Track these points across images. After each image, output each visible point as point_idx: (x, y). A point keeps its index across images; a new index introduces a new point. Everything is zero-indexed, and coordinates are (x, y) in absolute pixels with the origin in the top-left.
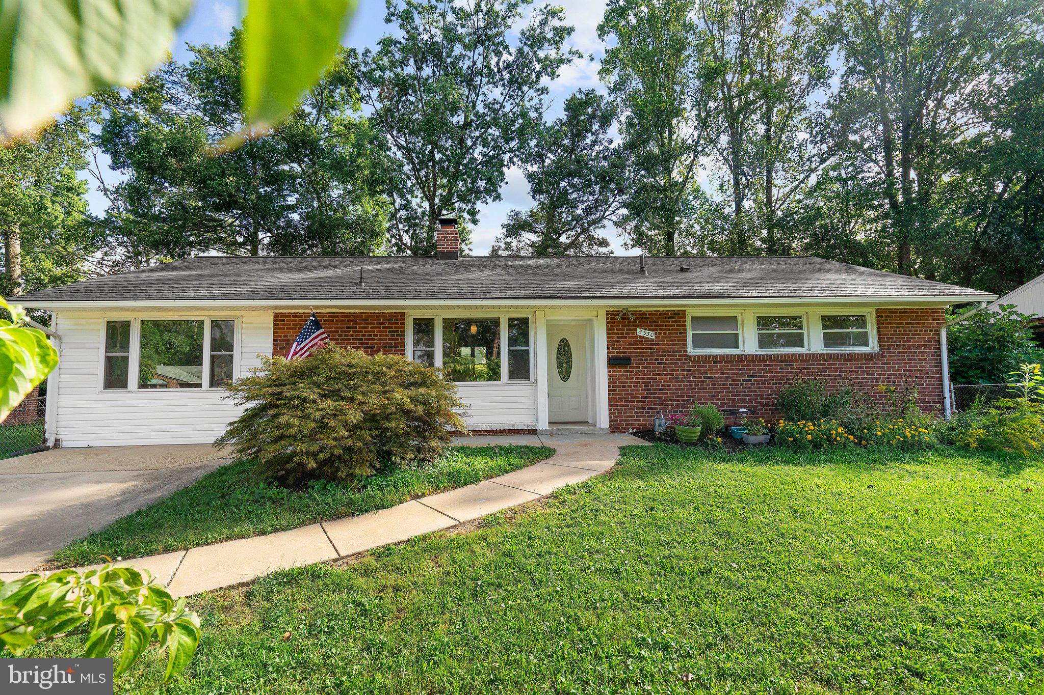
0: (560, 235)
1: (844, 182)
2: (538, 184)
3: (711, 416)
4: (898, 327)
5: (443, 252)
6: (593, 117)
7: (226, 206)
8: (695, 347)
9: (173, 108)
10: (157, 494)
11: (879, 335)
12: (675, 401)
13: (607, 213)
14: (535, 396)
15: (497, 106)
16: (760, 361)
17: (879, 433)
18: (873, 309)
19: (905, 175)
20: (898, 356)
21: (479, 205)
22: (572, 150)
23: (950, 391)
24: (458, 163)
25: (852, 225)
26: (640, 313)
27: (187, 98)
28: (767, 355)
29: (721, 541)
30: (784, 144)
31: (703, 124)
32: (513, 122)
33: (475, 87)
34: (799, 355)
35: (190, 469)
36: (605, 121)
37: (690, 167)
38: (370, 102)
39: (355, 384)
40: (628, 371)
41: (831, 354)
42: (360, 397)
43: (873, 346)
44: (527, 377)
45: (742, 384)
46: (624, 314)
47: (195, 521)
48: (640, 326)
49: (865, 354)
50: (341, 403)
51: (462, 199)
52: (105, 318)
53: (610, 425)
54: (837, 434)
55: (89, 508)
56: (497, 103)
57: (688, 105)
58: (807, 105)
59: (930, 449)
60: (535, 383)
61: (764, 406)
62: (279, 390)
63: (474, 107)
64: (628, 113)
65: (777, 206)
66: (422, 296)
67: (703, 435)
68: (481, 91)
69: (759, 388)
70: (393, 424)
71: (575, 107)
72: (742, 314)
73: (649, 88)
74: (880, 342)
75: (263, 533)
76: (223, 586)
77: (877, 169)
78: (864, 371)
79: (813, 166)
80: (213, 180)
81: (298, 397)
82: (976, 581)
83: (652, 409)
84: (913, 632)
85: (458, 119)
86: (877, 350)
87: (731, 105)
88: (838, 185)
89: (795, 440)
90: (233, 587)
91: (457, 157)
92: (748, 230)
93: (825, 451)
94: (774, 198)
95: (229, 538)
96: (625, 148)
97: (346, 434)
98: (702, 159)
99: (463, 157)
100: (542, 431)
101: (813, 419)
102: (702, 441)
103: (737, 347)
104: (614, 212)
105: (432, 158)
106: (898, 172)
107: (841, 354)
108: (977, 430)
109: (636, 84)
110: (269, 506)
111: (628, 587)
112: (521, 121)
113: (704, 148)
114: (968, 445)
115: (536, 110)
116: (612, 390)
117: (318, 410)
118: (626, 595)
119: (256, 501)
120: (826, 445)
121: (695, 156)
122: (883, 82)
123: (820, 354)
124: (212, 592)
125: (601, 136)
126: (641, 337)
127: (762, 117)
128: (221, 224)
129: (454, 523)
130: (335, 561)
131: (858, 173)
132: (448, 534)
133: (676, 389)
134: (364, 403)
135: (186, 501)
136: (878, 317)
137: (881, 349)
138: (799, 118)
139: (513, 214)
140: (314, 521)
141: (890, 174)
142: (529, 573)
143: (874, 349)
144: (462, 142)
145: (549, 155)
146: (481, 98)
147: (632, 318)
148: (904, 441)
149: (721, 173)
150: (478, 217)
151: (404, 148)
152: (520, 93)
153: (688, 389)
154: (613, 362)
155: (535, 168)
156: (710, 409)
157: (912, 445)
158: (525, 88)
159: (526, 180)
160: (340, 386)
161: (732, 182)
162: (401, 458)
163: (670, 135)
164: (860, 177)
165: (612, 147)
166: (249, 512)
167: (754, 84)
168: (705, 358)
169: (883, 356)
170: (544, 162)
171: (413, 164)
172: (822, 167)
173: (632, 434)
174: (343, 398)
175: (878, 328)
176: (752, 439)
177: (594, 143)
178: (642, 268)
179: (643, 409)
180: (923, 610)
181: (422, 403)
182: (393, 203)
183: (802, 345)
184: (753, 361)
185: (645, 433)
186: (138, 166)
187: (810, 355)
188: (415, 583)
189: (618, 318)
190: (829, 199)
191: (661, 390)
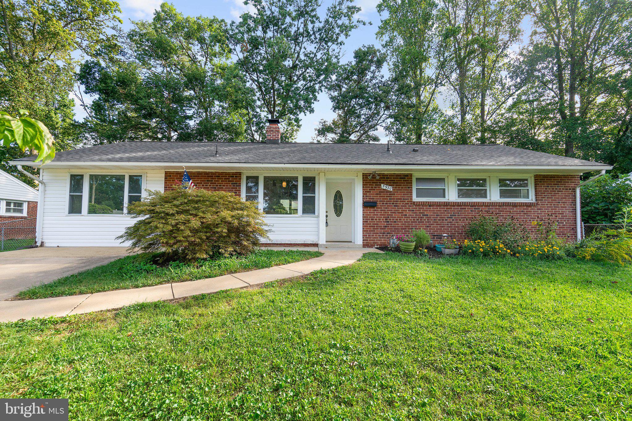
0: (350, 135)
1: (531, 102)
2: (337, 103)
3: (422, 237)
4: (548, 187)
5: (269, 140)
6: (371, 61)
7: (150, 115)
8: (417, 197)
9: (122, 58)
10: (88, 268)
11: (536, 191)
12: (404, 229)
13: (379, 122)
14: (318, 224)
15: (312, 56)
16: (458, 206)
17: (527, 249)
18: (532, 175)
19: (572, 99)
20: (547, 205)
21: (301, 116)
22: (358, 82)
23: (581, 228)
24: (289, 91)
25: (536, 130)
26: (383, 175)
27: (130, 52)
28: (463, 202)
29: (404, 300)
30: (492, 79)
31: (442, 66)
32: (322, 64)
33: (298, 43)
34: (483, 203)
35: (110, 258)
36: (379, 64)
37: (433, 94)
38: (235, 53)
39: (198, 207)
40: (375, 210)
41: (504, 203)
42: (201, 214)
43: (532, 198)
44: (314, 212)
45: (446, 220)
46: (373, 175)
47: (100, 280)
48: (383, 183)
49: (526, 203)
50: (189, 217)
51: (291, 112)
52: (70, 173)
53: (363, 243)
54: (499, 248)
55: (47, 273)
56: (313, 53)
57: (432, 54)
58: (508, 53)
59: (560, 259)
60: (318, 216)
61: (460, 234)
62: (153, 208)
63: (298, 56)
64: (394, 59)
65: (488, 118)
66: (250, 161)
67: (416, 247)
68: (303, 46)
69: (457, 222)
70: (219, 230)
71: (360, 56)
72: (448, 177)
73: (408, 43)
74: (536, 195)
75: (137, 287)
76: (103, 309)
77: (552, 94)
78: (525, 214)
79: (511, 92)
80: (142, 99)
81: (164, 212)
82: (557, 325)
83: (389, 233)
84: (504, 348)
85: (288, 63)
86: (534, 201)
87: (460, 54)
88: (528, 104)
89: (473, 252)
90: (109, 311)
91: (288, 88)
92: (469, 133)
93: (491, 258)
94: (486, 113)
95: (117, 289)
96: (392, 81)
97: (190, 234)
98: (441, 89)
99: (291, 86)
100: (322, 245)
101: (486, 240)
102: (415, 251)
103: (444, 197)
104: (384, 121)
105: (273, 87)
106: (567, 97)
107: (510, 203)
108: (592, 248)
109: (400, 41)
110: (144, 273)
111: (337, 320)
112: (326, 64)
113: (441, 81)
114: (584, 257)
115: (336, 57)
116: (365, 222)
117: (174, 220)
118: (334, 323)
119: (138, 271)
120: (491, 254)
121: (436, 86)
122: (559, 39)
123: (497, 203)
124: (96, 312)
125: (377, 74)
126: (384, 189)
127: (479, 62)
128: (148, 127)
129: (246, 285)
130: (171, 300)
131: (541, 97)
132: (241, 291)
133: (405, 222)
134: (204, 218)
135: (100, 271)
136: (535, 180)
137: (536, 200)
138: (503, 63)
139: (323, 121)
140: (168, 282)
141: (561, 98)
142: (281, 310)
143: (532, 200)
144: (290, 78)
145: (344, 86)
146: (303, 50)
147: (378, 178)
148: (543, 254)
149: (452, 97)
150: (300, 123)
151: (256, 81)
152: (327, 48)
153: (412, 222)
154: (367, 205)
155: (336, 94)
156: (423, 232)
157: (548, 257)
158: (330, 44)
159: (330, 101)
160: (190, 207)
161: (459, 102)
162: (225, 250)
163: (421, 74)
164: (542, 99)
165: (383, 80)
166: (132, 276)
167: (474, 41)
168: (423, 204)
169: (537, 204)
170: (341, 90)
171: (262, 91)
172: (517, 93)
173: (377, 248)
174: (191, 215)
175: (535, 187)
176: (447, 251)
177: (373, 78)
178: (388, 149)
179: (384, 233)
180: (515, 338)
181: (238, 219)
182: (248, 114)
183: (486, 197)
184: (454, 206)
185: (383, 248)
186: (101, 91)
187: (490, 203)
188: (213, 313)
189: (370, 178)
190: (521, 113)
191: (395, 222)
